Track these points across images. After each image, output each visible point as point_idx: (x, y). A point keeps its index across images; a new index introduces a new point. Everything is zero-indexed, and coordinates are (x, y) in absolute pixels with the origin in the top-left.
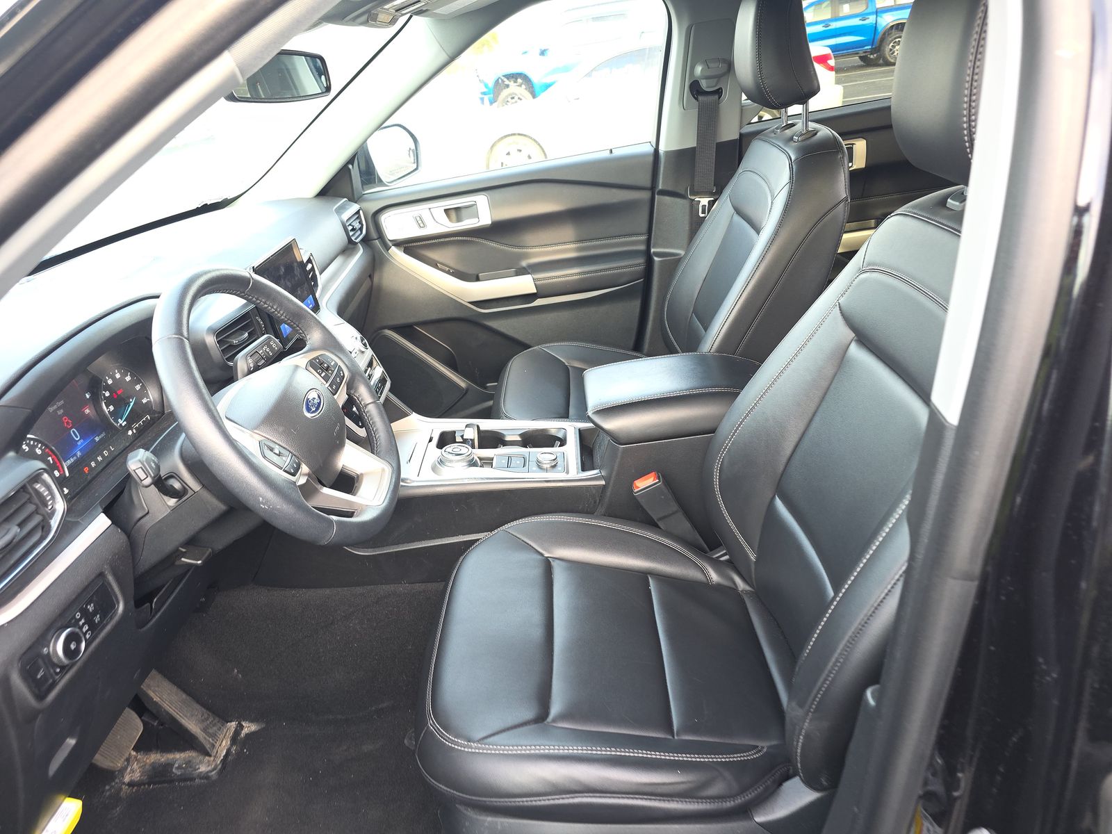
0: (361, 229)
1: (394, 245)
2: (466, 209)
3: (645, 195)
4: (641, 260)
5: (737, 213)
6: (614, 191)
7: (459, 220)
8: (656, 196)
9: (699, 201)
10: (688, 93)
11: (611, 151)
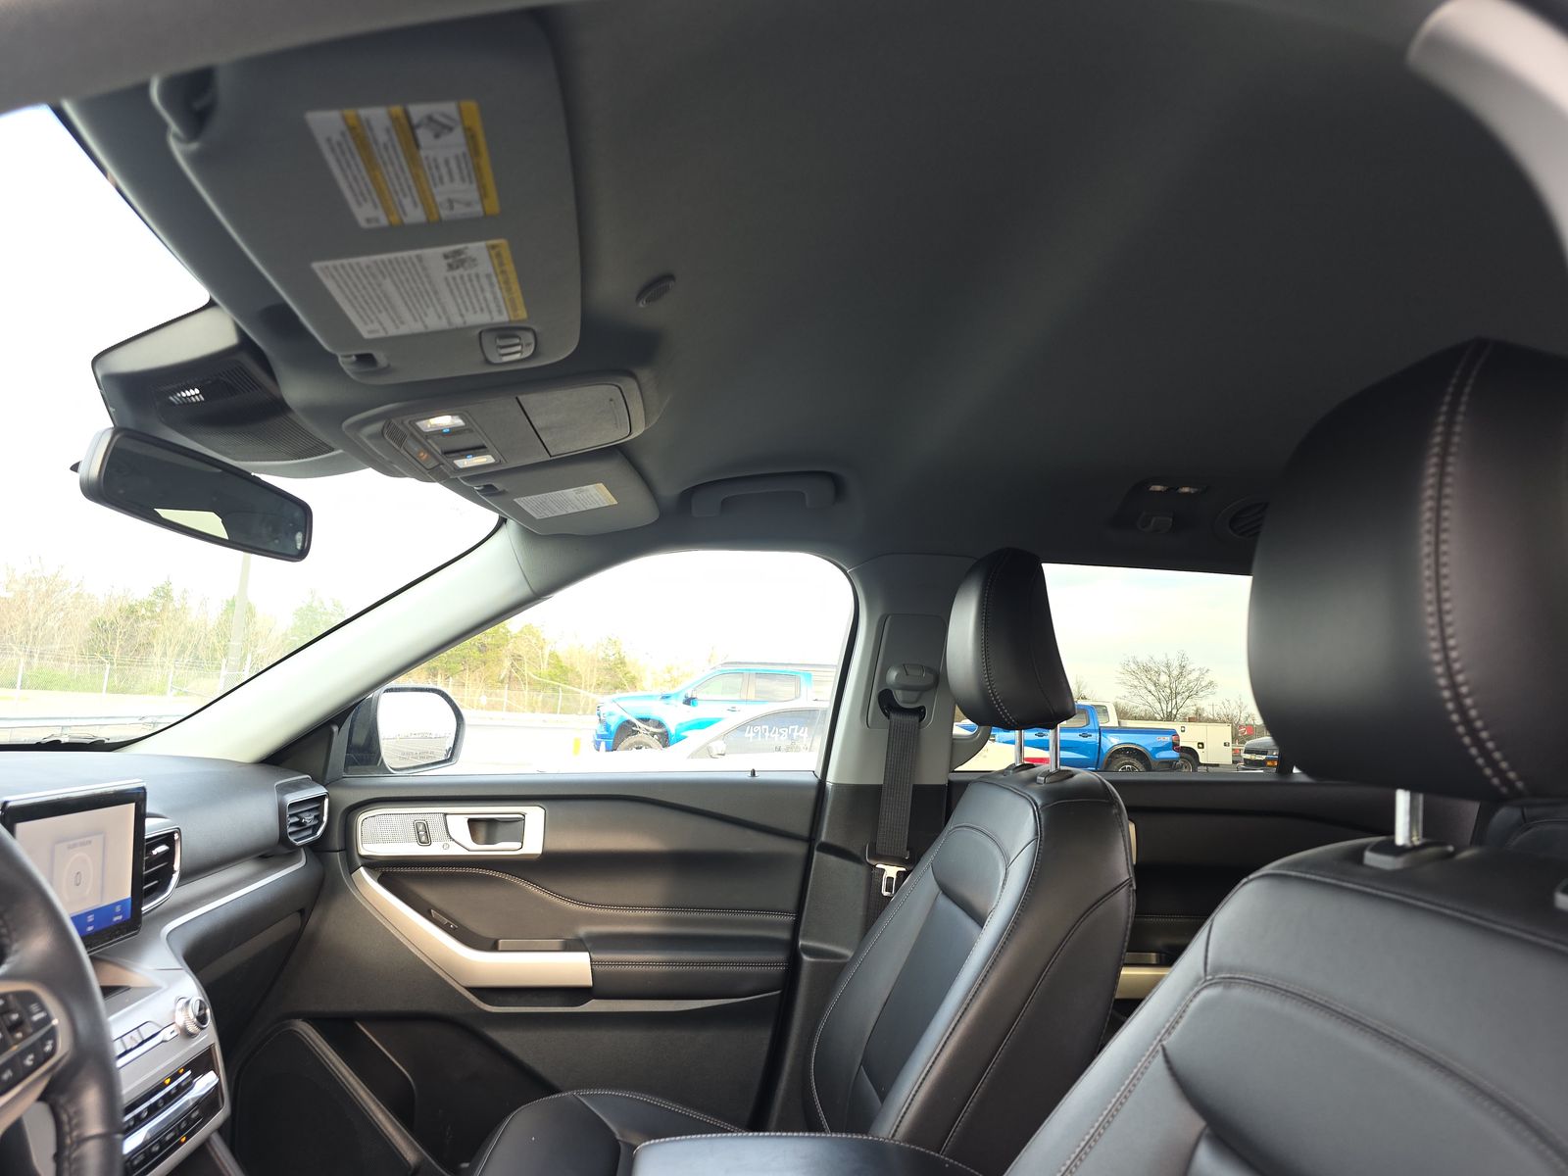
0: (315, 828)
1: (365, 866)
2: (508, 826)
3: (798, 849)
4: (780, 956)
5: (943, 892)
6: (750, 834)
7: (490, 840)
8: (816, 853)
9: (884, 870)
10: (875, 703)
11: (753, 773)
